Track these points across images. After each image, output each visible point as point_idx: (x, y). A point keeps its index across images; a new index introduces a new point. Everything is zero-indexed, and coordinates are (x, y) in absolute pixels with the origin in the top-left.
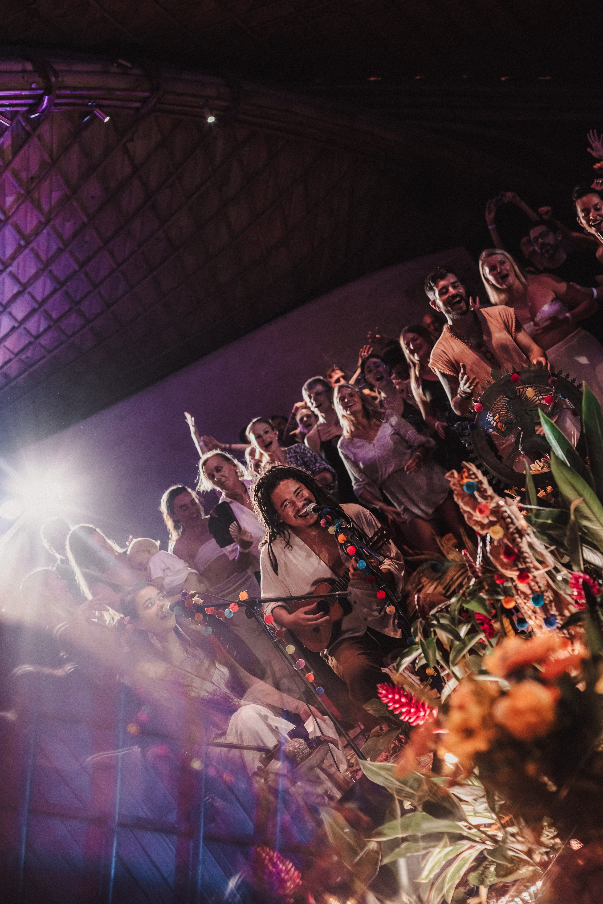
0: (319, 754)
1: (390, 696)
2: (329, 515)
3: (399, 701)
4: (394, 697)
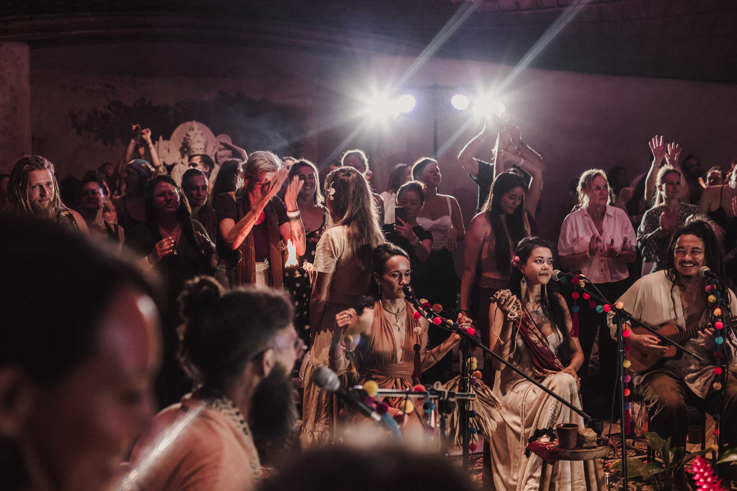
0: (601, 452)
1: (701, 470)
2: (716, 285)
3: (705, 478)
4: (703, 473)
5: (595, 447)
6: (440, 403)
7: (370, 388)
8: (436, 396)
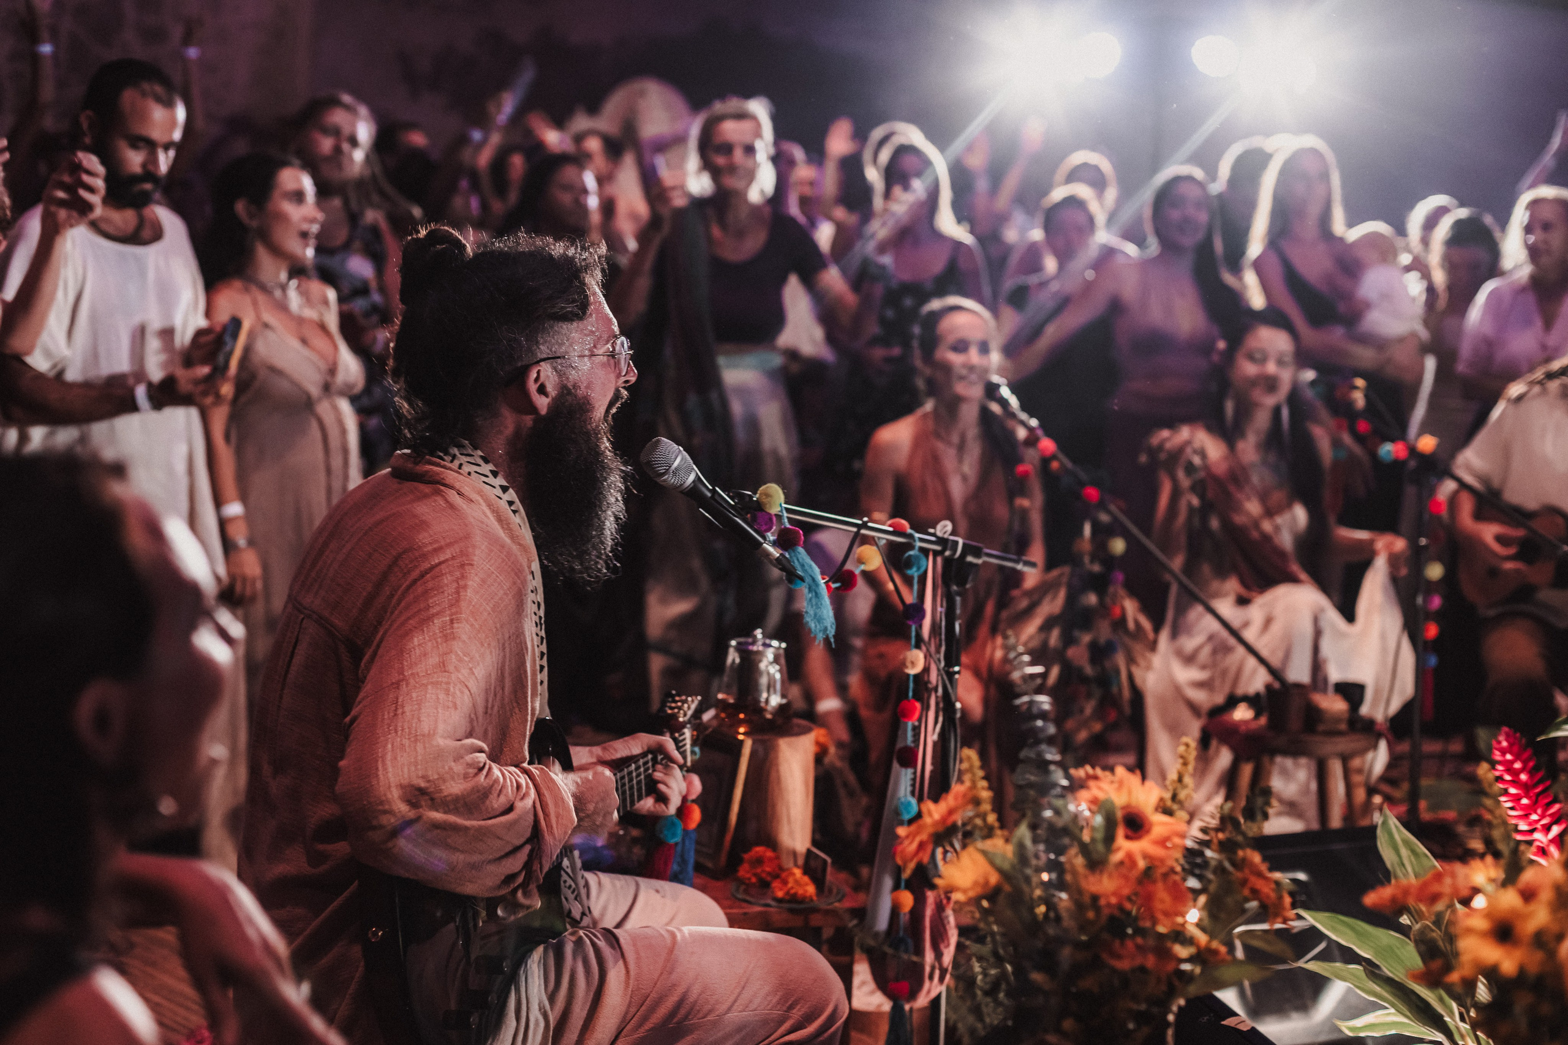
0: (1354, 743)
1: (1509, 757)
3: (1515, 773)
4: (1512, 762)
5: (1340, 733)
6: (948, 562)
7: (768, 495)
8: (938, 548)
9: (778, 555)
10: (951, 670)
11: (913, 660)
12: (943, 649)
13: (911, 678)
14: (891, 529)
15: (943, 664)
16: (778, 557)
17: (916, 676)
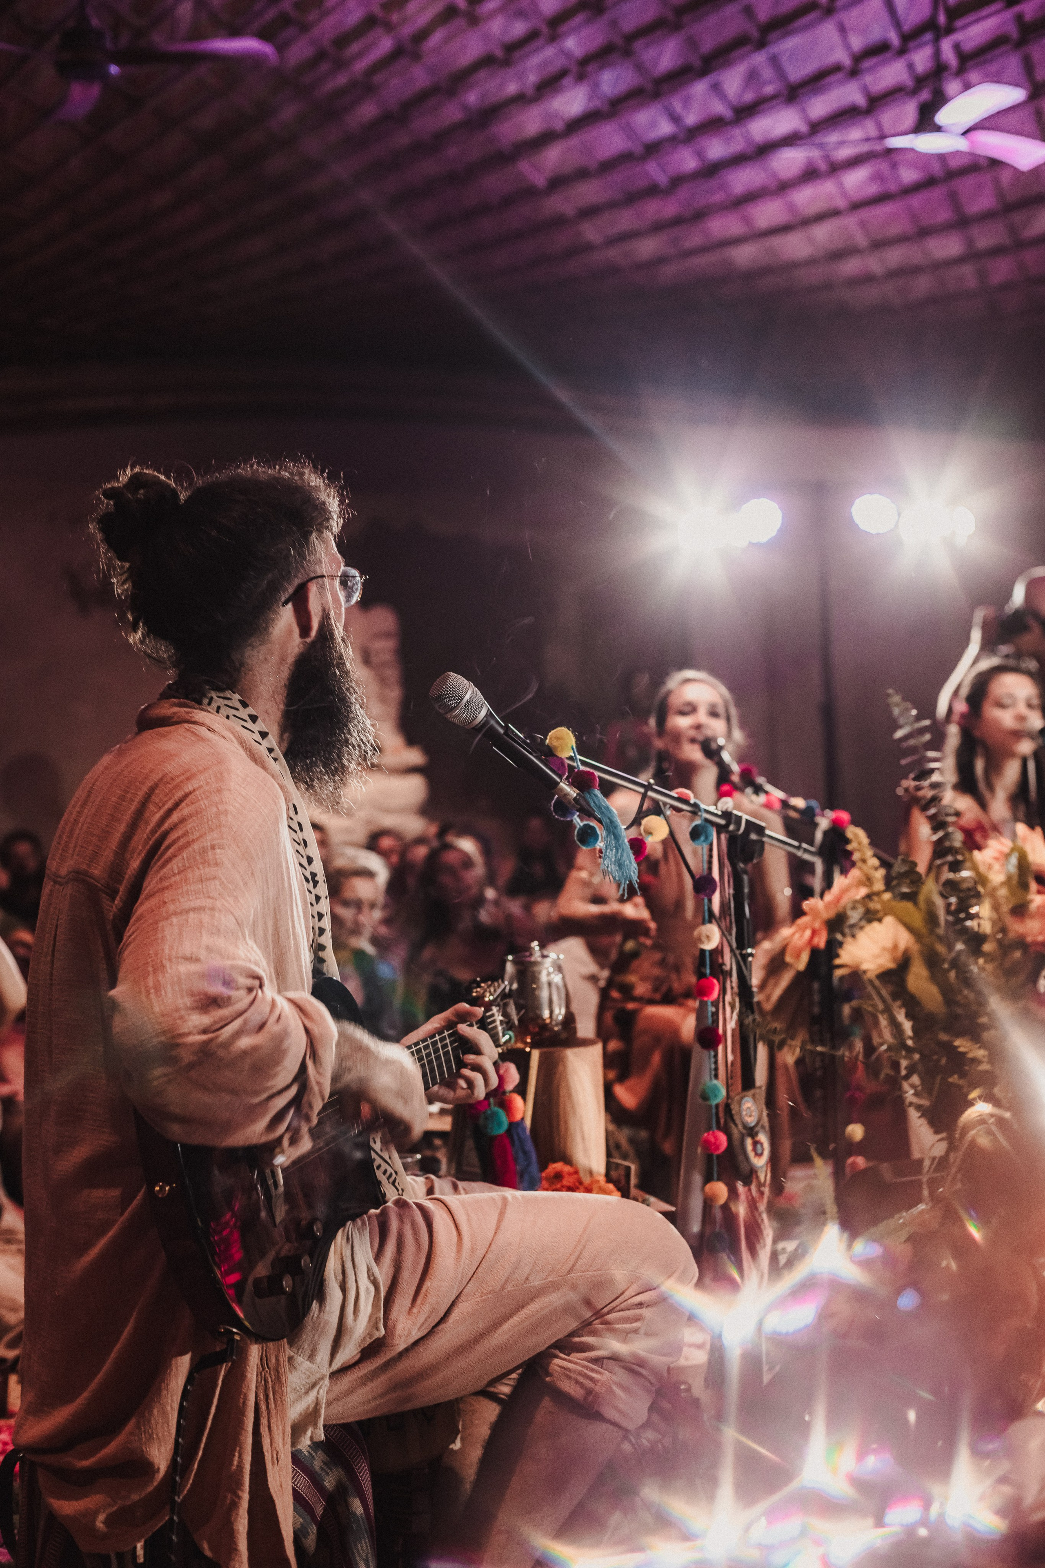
7: (558, 738)
8: (722, 822)
9: (575, 795)
10: (744, 952)
11: (708, 934)
12: (734, 931)
13: (707, 954)
14: (676, 795)
15: (734, 945)
16: (576, 797)
17: (712, 952)
